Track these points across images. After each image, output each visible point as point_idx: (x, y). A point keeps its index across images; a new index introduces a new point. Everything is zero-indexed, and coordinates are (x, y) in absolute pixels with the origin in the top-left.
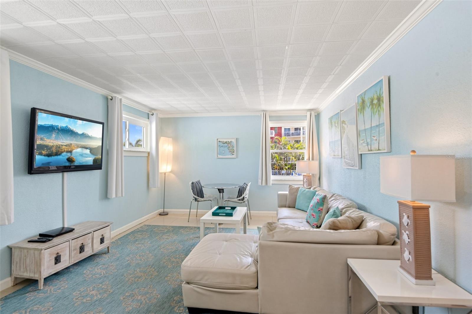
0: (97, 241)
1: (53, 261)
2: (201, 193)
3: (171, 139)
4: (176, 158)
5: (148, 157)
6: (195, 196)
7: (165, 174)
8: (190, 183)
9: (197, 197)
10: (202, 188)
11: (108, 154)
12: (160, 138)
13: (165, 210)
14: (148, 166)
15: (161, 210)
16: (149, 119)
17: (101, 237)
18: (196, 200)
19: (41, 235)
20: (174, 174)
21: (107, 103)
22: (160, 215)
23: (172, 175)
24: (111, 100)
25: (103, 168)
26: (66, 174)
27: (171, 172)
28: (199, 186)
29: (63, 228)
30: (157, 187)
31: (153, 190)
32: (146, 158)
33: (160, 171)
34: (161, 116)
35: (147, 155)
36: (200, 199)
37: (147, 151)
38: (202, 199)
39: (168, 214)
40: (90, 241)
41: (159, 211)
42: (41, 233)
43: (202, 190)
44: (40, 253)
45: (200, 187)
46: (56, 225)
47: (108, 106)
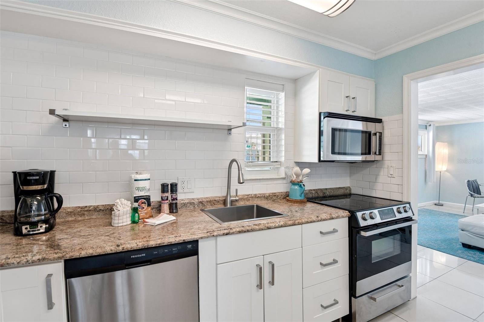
2: (477, 190)
3: (447, 143)
4: (451, 159)
5: (425, 159)
6: (471, 193)
7: (440, 172)
8: (466, 181)
9: (473, 193)
10: (479, 187)
12: (436, 143)
13: (440, 202)
14: (425, 165)
15: (437, 202)
16: (426, 129)
18: (472, 195)
20: (449, 173)
22: (435, 205)
23: (448, 174)
27: (447, 171)
28: (475, 184)
30: (433, 182)
31: (430, 184)
32: (424, 159)
33: (436, 170)
34: (437, 125)
35: (425, 157)
36: (476, 195)
37: (425, 154)
38: (479, 196)
39: (443, 205)
41: (434, 202)
43: (479, 188)
45: (477, 186)
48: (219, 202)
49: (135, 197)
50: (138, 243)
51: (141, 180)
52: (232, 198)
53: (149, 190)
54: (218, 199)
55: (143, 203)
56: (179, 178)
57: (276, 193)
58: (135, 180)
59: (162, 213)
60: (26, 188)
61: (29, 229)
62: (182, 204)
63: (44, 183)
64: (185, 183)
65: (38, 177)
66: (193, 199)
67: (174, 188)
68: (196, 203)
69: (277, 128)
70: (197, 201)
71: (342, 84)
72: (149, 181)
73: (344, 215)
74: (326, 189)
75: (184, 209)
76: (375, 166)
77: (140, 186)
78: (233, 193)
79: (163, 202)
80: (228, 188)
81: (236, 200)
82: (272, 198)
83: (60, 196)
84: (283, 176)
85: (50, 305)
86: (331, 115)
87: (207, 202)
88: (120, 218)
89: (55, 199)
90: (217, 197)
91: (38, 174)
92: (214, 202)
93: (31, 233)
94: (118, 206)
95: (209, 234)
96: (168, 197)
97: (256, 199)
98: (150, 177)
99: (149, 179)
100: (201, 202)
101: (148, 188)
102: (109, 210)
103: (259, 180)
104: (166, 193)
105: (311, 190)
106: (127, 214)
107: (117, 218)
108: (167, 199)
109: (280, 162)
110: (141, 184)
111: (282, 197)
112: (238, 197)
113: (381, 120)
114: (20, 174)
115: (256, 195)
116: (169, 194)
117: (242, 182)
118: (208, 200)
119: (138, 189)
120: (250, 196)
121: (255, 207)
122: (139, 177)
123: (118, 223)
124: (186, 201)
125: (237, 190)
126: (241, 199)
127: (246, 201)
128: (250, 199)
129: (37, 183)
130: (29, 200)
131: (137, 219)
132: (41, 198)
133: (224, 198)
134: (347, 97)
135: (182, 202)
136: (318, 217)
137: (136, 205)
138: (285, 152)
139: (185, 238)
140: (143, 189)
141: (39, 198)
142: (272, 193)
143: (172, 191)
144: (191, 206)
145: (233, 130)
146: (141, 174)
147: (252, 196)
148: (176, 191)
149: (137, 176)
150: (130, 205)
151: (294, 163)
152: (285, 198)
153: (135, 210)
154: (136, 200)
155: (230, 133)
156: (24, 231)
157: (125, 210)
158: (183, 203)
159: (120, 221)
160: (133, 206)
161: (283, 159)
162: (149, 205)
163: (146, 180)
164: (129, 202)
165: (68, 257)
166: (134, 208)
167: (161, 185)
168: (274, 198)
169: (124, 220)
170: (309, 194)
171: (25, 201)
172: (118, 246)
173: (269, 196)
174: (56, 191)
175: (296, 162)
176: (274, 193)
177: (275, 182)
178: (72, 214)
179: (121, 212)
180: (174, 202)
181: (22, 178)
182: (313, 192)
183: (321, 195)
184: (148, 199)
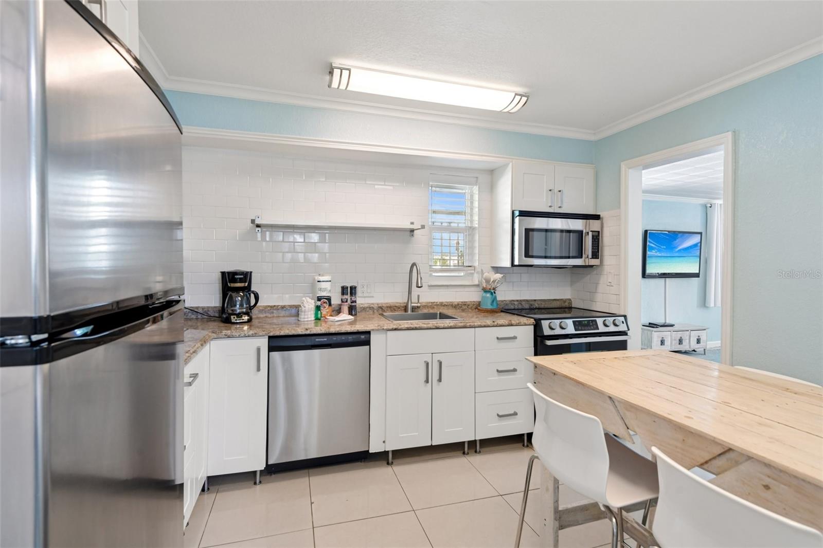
0: (694, 340)
1: (660, 343)
11: (706, 262)
17: (697, 338)
19: (650, 323)
21: (707, 210)
24: (710, 207)
25: (700, 276)
26: (667, 279)
29: (665, 323)
40: (688, 338)
42: (650, 322)
44: (651, 334)
46: (660, 321)
47: (707, 214)
48: (399, 308)
49: (318, 297)
50: (322, 329)
51: (323, 281)
52: (413, 305)
53: (330, 291)
54: (399, 305)
55: (324, 303)
56: (359, 281)
57: (466, 302)
58: (318, 281)
59: (341, 314)
60: (233, 285)
61: (236, 318)
62: (361, 308)
63: (245, 282)
64: (365, 287)
65: (242, 276)
66: (373, 304)
67: (353, 290)
68: (375, 308)
69: (470, 227)
70: (376, 306)
71: (544, 175)
72: (330, 282)
73: (527, 322)
74: (535, 300)
75: (363, 313)
76: (595, 272)
77: (323, 287)
78: (414, 299)
79: (343, 304)
80: (409, 294)
81: (418, 306)
82: (461, 307)
83: (257, 293)
84: (476, 283)
85: (259, 369)
86: (523, 214)
87: (387, 307)
88: (306, 313)
89: (252, 295)
90: (397, 303)
91: (242, 273)
92: (395, 308)
93: (238, 321)
94: (304, 303)
95: (379, 327)
96: (347, 299)
97: (442, 307)
98: (331, 279)
99: (330, 281)
100: (381, 308)
101: (329, 289)
102: (297, 308)
103: (446, 287)
104: (346, 295)
105: (514, 301)
106: (311, 311)
107: (303, 314)
108: (347, 302)
109: (474, 267)
110: (323, 285)
111: (475, 306)
112: (420, 303)
113: (599, 215)
114: (229, 273)
115: (442, 303)
116: (348, 297)
117: (420, 286)
118: (388, 305)
119: (320, 289)
120: (435, 304)
121: (438, 315)
122: (321, 279)
123: (304, 318)
124: (366, 306)
125: (418, 296)
126: (425, 307)
127: (430, 309)
128: (435, 307)
129: (241, 281)
130: (234, 294)
131: (319, 316)
132: (244, 294)
133: (405, 305)
134: (550, 190)
135: (361, 306)
136: (494, 322)
137: (319, 303)
138: (479, 255)
139: (358, 329)
140: (325, 290)
141: (242, 294)
142: (462, 302)
143: (351, 294)
144: (370, 311)
145: (415, 231)
146: (323, 276)
147: (438, 303)
148: (355, 294)
149: (320, 278)
150: (314, 304)
151: (491, 268)
152: (476, 308)
153: (318, 308)
154: (319, 299)
155: (412, 235)
156: (233, 320)
157: (310, 307)
158: (363, 307)
159: (306, 317)
160: (317, 304)
161: (476, 264)
162: (330, 305)
163: (327, 281)
164: (313, 301)
165: (271, 334)
166: (317, 306)
167: (342, 287)
168: (464, 307)
169: (309, 316)
170: (510, 305)
171: (231, 297)
172: (307, 330)
173: (458, 304)
174: (252, 289)
175: (493, 268)
176: (464, 302)
177: (467, 289)
178: (263, 311)
179: (307, 308)
180: (353, 304)
181: (230, 277)
182: (516, 303)
183: (527, 306)
184: (329, 299)
